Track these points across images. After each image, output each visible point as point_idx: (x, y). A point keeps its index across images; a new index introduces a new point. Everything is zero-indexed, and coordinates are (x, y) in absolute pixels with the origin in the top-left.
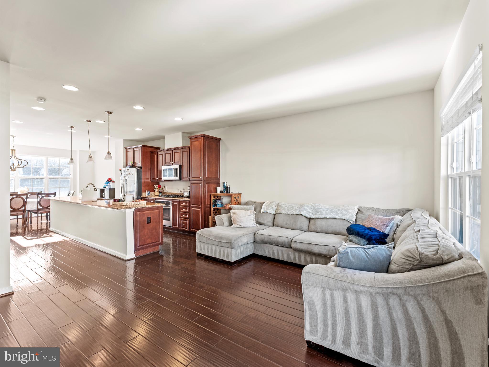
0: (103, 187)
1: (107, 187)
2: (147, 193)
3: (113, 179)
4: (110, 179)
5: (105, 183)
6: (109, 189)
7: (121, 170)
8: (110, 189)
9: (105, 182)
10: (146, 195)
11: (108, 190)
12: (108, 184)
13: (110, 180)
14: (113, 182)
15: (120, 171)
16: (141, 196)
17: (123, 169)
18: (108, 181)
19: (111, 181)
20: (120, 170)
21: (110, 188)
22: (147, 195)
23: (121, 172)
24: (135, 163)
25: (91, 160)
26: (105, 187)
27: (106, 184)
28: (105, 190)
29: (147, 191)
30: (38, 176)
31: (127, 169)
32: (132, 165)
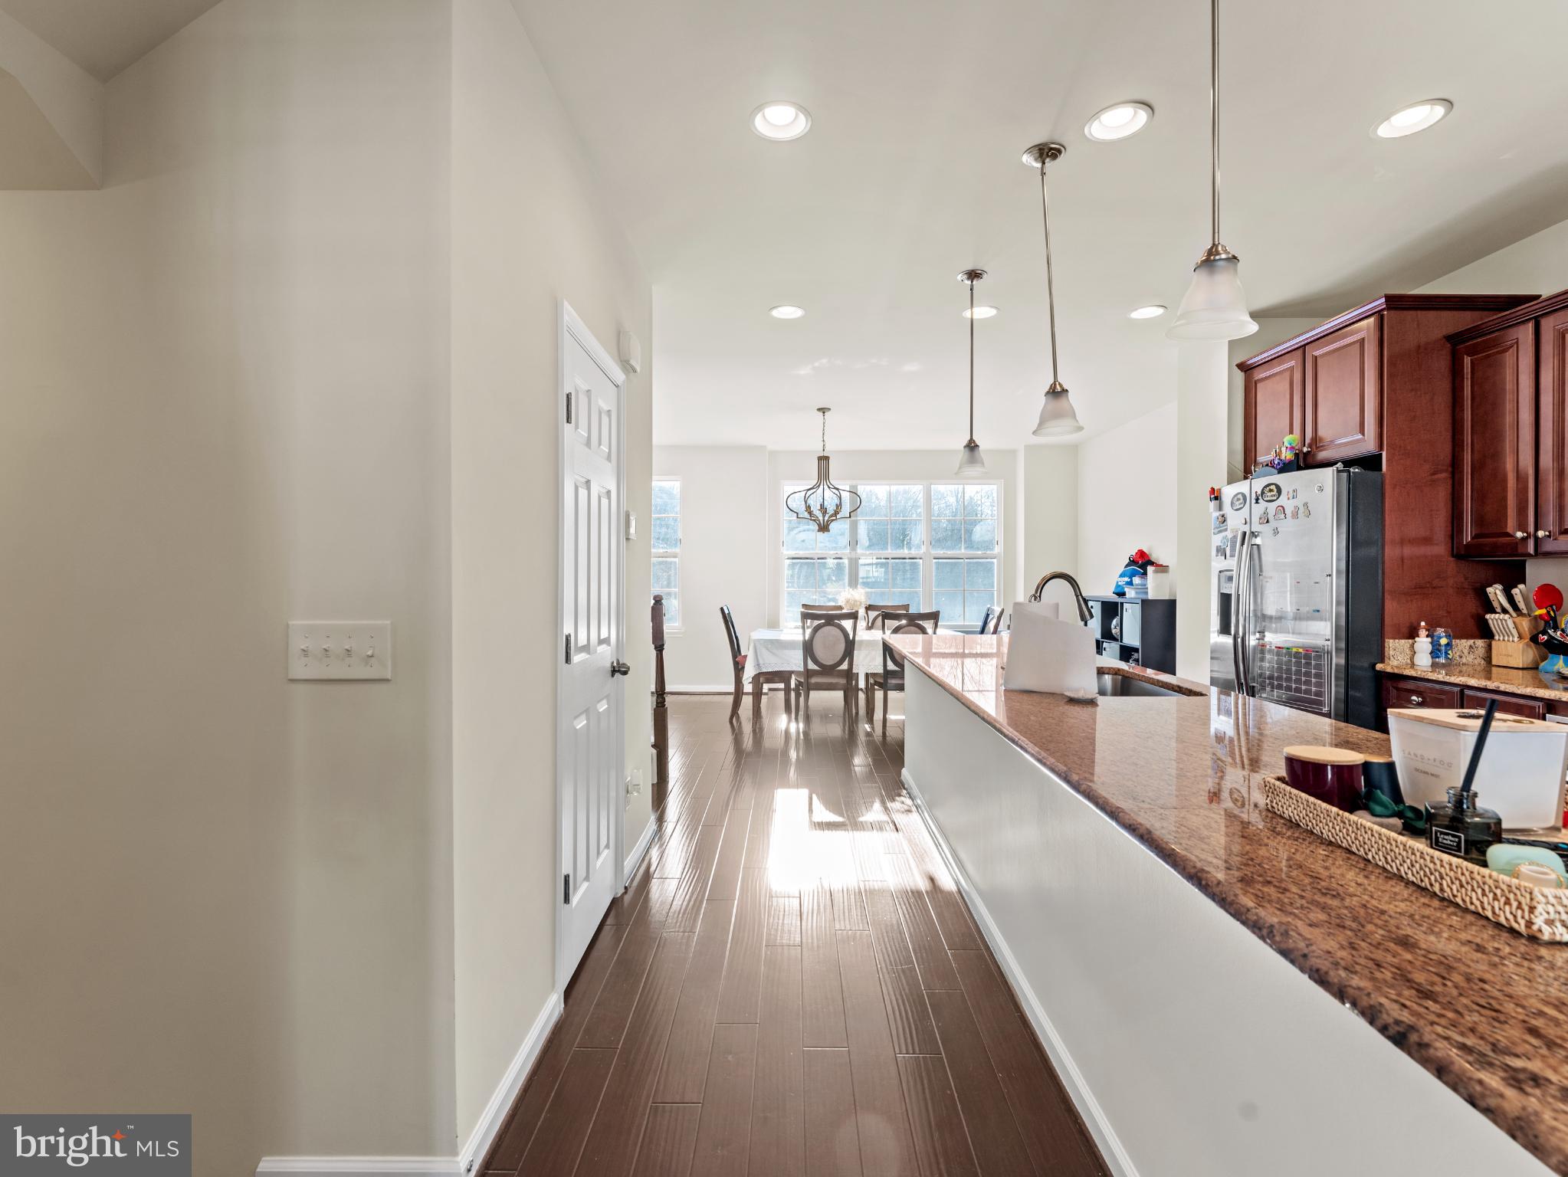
0: (1113, 590)
1: (1130, 593)
2: (1423, 642)
3: (1158, 555)
4: (1141, 554)
5: (1121, 576)
6: (1143, 601)
7: (1216, 498)
8: (1146, 604)
9: (1122, 569)
10: (1417, 661)
11: (1138, 608)
12: (1137, 580)
13: (1141, 562)
14: (1162, 569)
15: (1212, 505)
16: (1379, 667)
17: (1229, 492)
18: (1132, 562)
19: (1152, 563)
20: (1216, 496)
21: (1144, 597)
22: (1424, 661)
23: (1220, 508)
24: (1316, 439)
25: (1057, 415)
26: (1122, 594)
27: (1127, 579)
28: (1122, 604)
29: (1423, 633)
30: (905, 552)
31: (1258, 484)
32: (1297, 455)
